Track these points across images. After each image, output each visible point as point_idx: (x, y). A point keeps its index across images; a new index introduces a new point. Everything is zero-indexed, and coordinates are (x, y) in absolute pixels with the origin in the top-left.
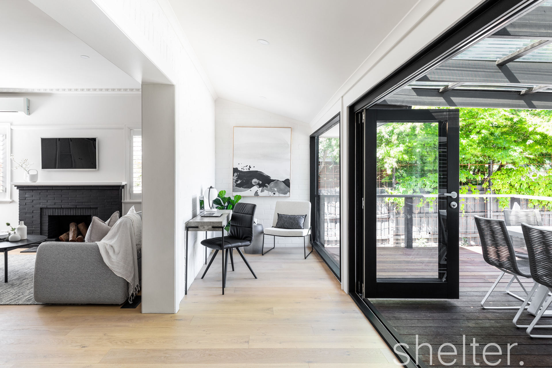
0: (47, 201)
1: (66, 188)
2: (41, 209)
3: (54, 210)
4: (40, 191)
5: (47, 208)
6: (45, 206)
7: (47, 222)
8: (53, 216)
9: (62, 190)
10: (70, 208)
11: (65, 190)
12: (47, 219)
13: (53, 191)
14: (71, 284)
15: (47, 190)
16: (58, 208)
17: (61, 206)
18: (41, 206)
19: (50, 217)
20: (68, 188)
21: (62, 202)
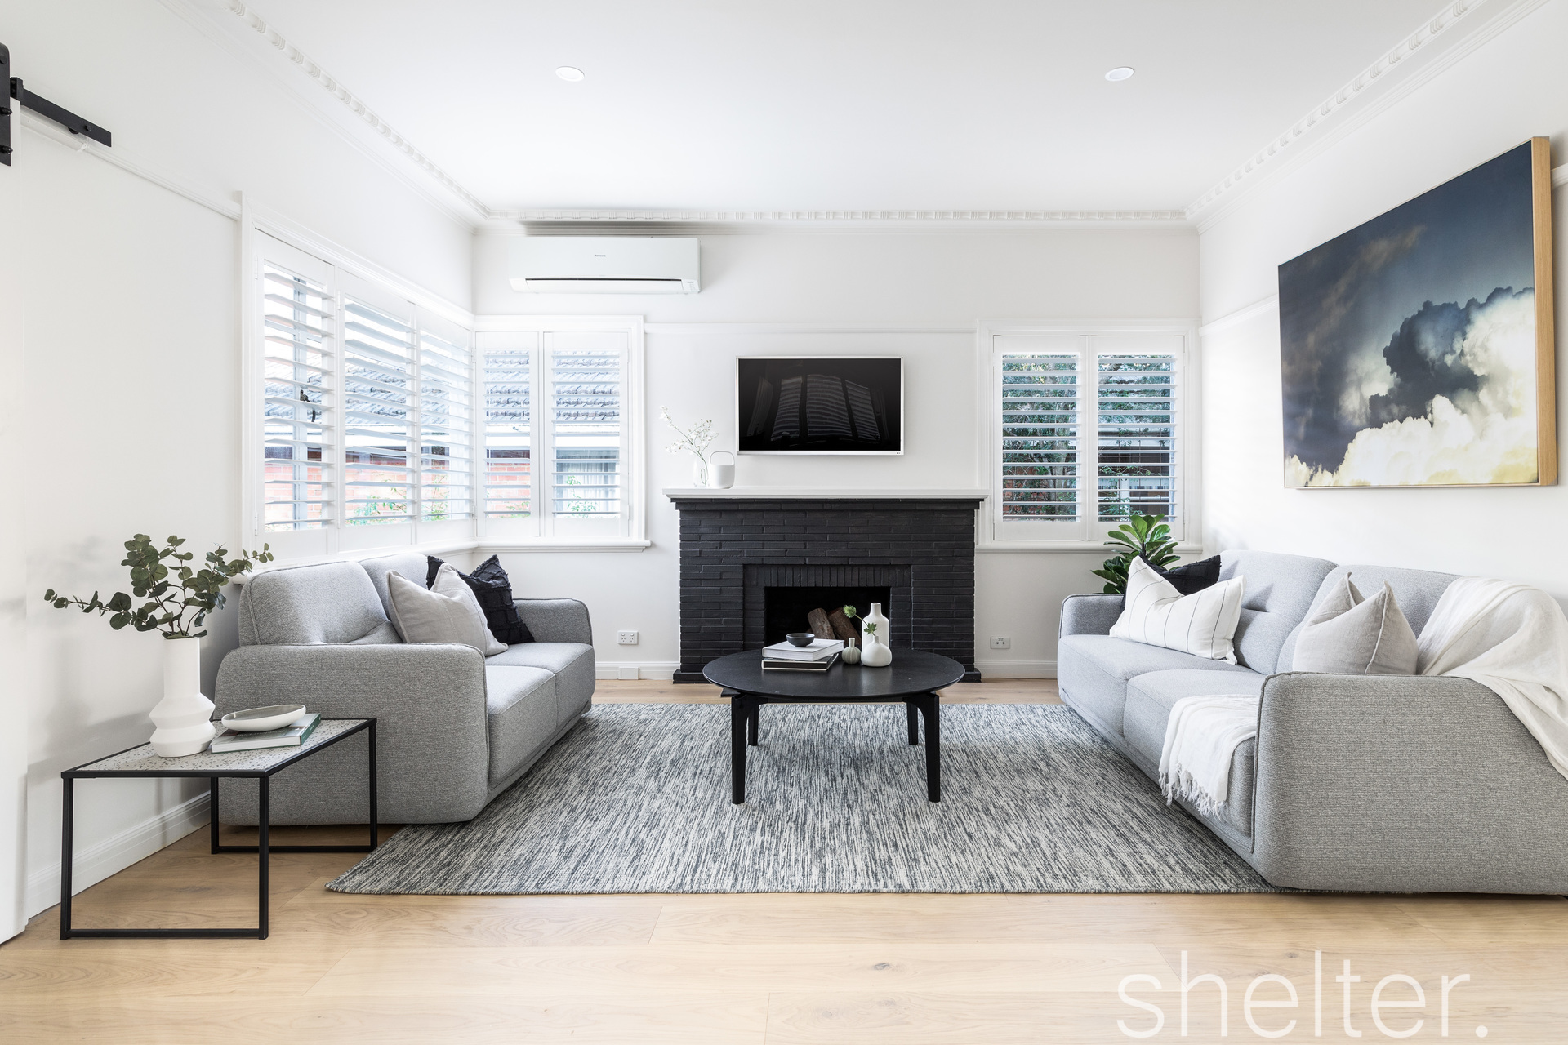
0: (763, 544)
1: (819, 507)
2: (745, 566)
3: (782, 571)
4: (740, 516)
5: (762, 565)
6: (756, 560)
7: (762, 606)
8: (778, 588)
9: (805, 511)
10: (830, 566)
11: (819, 511)
12: (762, 597)
13: (780, 515)
14: (1420, 825)
15: (763, 511)
16: (793, 566)
17: (805, 560)
18: (744, 559)
19: (770, 592)
20: (825, 507)
21: (805, 548)
